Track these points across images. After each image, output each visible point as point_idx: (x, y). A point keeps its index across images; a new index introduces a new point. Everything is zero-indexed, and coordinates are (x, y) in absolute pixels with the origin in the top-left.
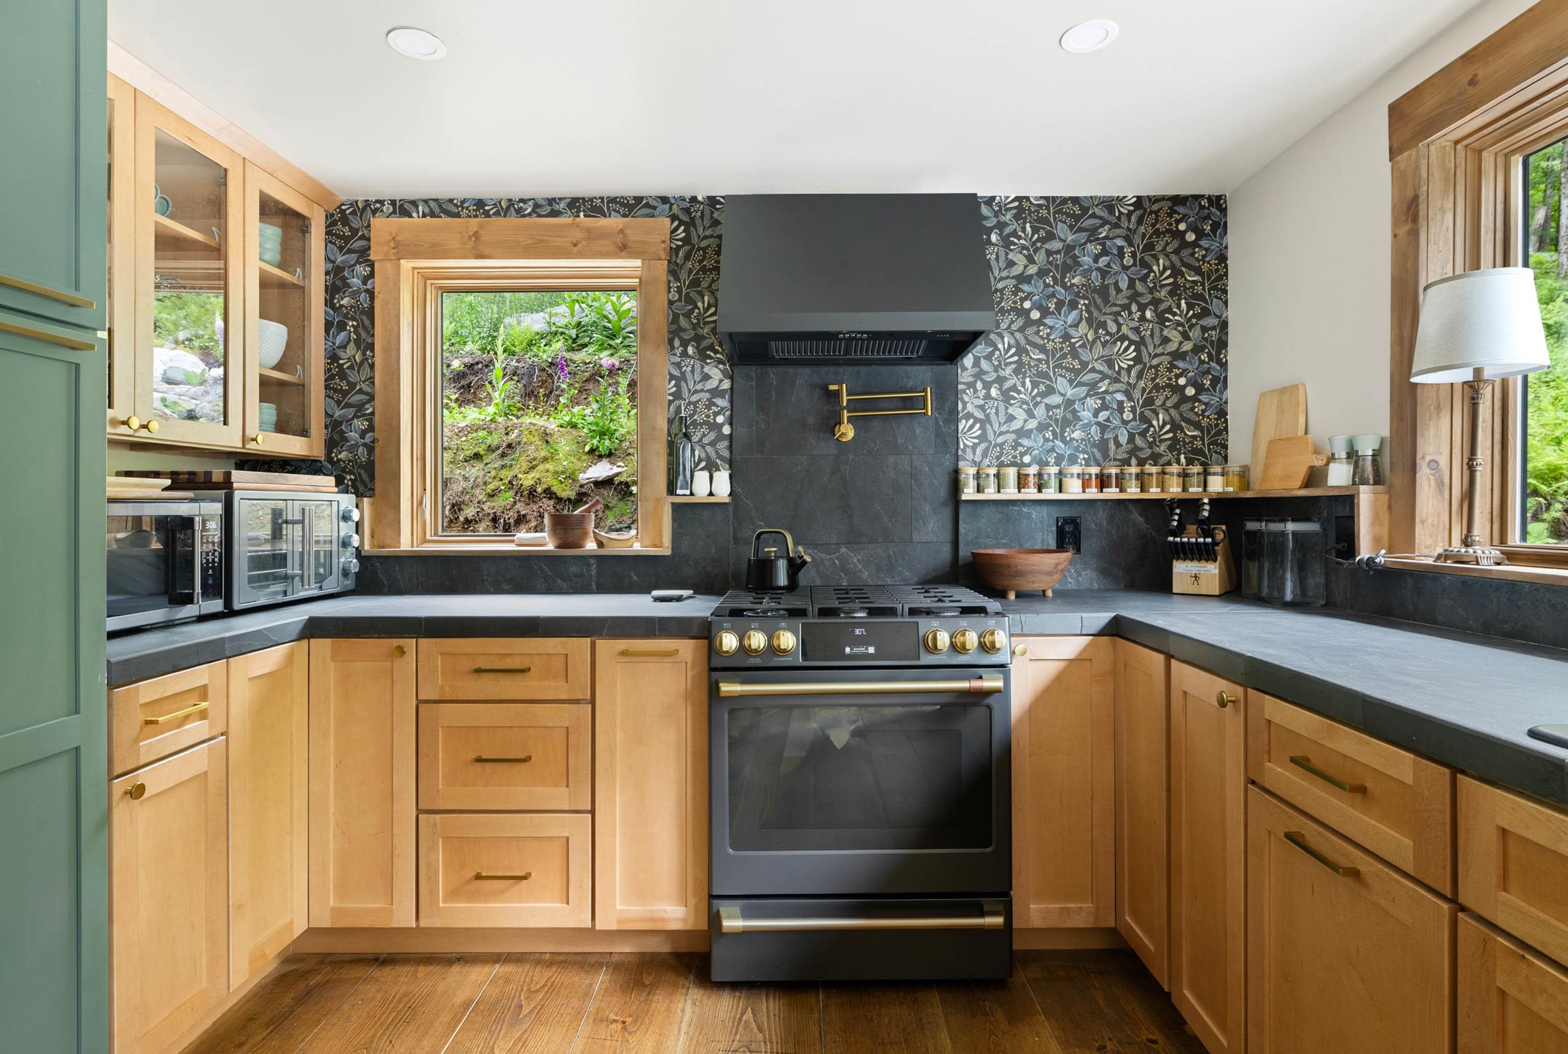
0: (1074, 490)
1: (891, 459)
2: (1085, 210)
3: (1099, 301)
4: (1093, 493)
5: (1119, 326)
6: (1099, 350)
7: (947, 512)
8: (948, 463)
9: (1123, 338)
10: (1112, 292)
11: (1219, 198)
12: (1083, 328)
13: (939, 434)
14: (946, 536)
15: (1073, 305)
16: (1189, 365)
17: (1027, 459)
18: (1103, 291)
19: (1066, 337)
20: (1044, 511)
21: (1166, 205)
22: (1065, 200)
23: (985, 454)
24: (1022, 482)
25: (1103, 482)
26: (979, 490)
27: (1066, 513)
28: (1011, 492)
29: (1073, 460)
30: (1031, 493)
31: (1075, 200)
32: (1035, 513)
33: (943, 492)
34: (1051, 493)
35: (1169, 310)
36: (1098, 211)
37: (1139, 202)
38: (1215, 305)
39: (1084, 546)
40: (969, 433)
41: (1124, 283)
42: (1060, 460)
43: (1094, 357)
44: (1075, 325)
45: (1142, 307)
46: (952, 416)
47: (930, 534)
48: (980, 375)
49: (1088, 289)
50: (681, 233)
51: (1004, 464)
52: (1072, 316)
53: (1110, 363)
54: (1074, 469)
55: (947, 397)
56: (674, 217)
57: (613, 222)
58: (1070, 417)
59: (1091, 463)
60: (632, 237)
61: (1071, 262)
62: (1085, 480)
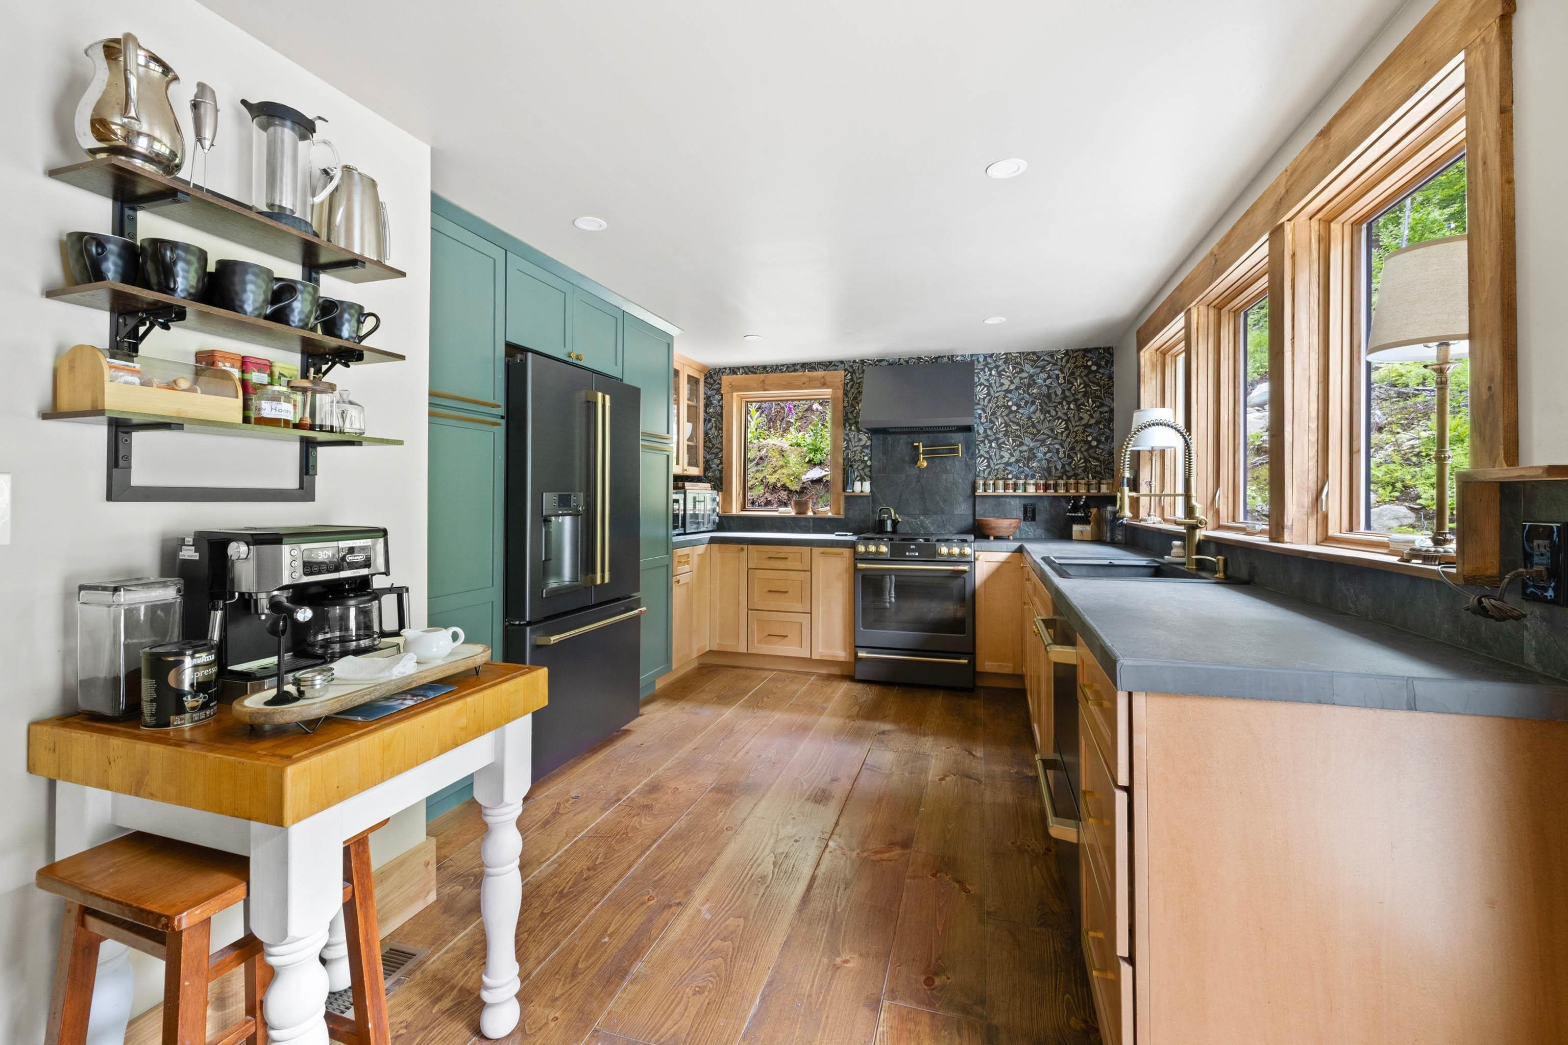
0: (1031, 490)
1: (944, 476)
2: (1039, 358)
3: (1046, 401)
4: (1041, 492)
5: (1057, 412)
6: (1046, 424)
7: (971, 501)
8: (971, 477)
9: (1059, 418)
10: (1053, 396)
11: (1109, 348)
12: (1038, 414)
13: (967, 465)
14: (970, 512)
15: (1033, 403)
16: (1094, 431)
17: (1010, 476)
18: (1049, 396)
19: (1030, 418)
20: (1017, 501)
21: (1081, 353)
22: (1029, 354)
23: (989, 474)
24: (1006, 487)
25: (1046, 487)
26: (985, 491)
27: (1027, 502)
28: (1000, 492)
29: (1033, 477)
30: (1010, 492)
31: (1034, 353)
32: (1013, 502)
33: (969, 492)
34: (1020, 492)
35: (1083, 404)
36: (1046, 358)
37: (1067, 353)
38: (1107, 401)
39: (1037, 518)
40: (981, 464)
41: (1059, 392)
42: (1026, 477)
43: (1044, 428)
44: (1034, 413)
45: (1069, 403)
46: (973, 456)
47: (962, 511)
48: (987, 437)
49: (1041, 395)
50: (849, 376)
51: (998, 479)
52: (1033, 408)
53: (1052, 430)
54: (1032, 482)
55: (970, 447)
56: (846, 370)
57: (820, 373)
58: (1032, 457)
59: (1041, 479)
60: (828, 379)
61: (1032, 383)
62: (1037, 487)
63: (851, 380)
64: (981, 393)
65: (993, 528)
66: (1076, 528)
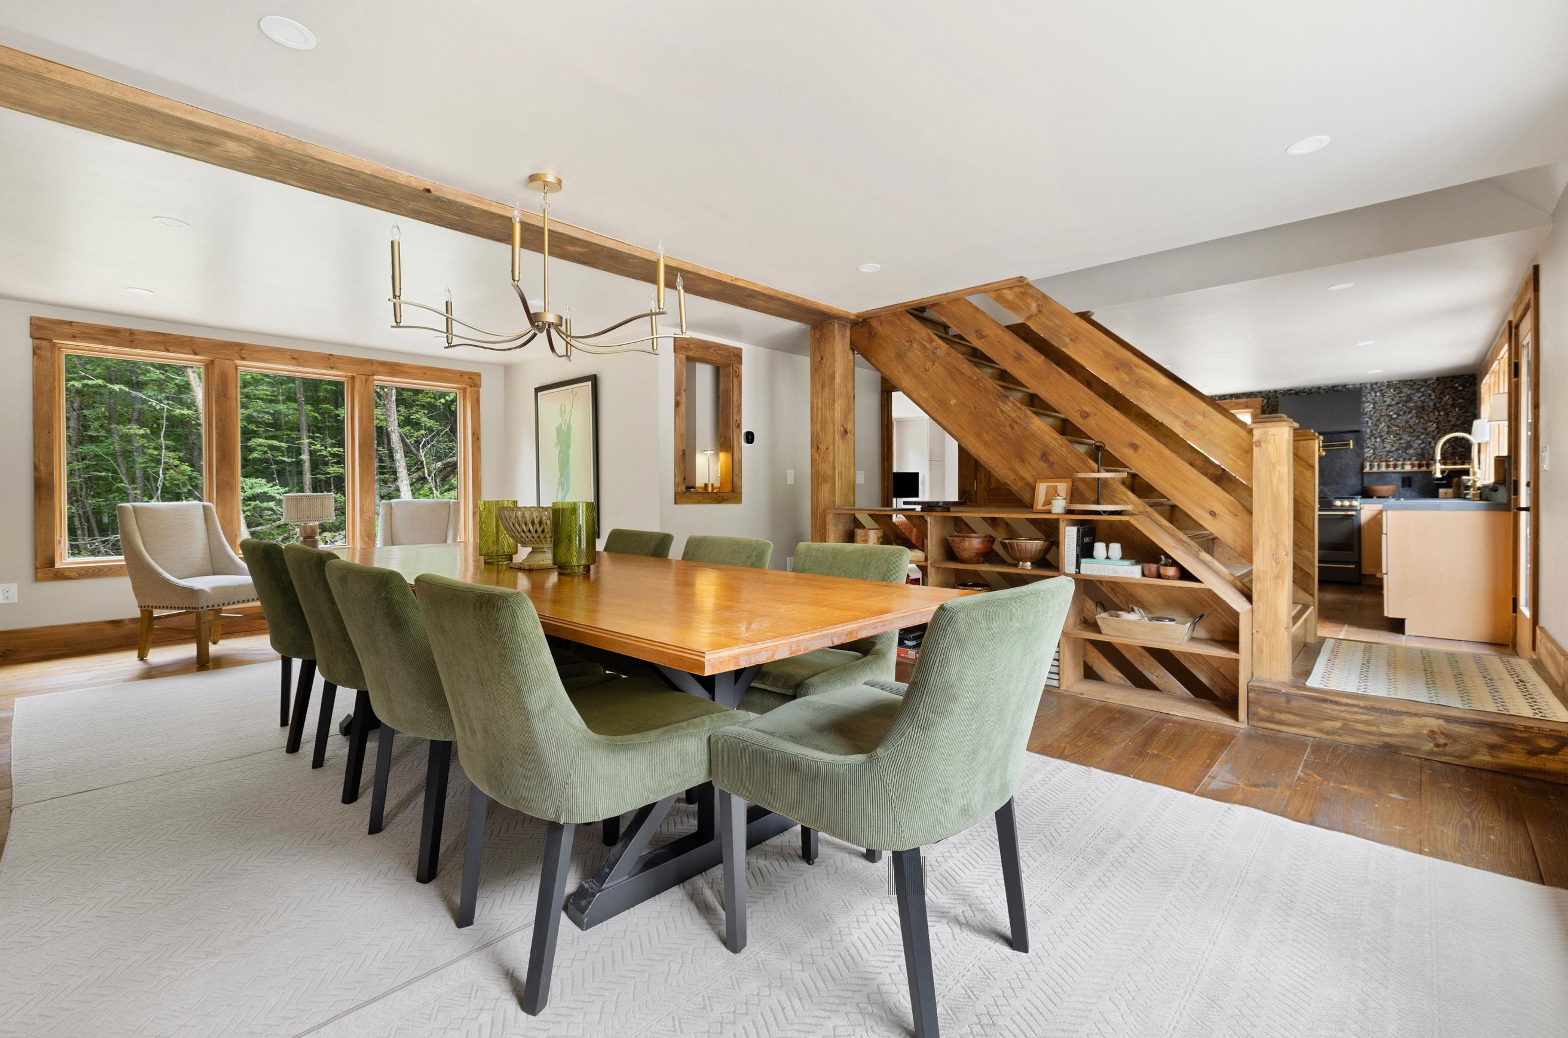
0: (1408, 468)
1: (1339, 461)
2: (1415, 383)
3: (1421, 410)
4: (1416, 469)
5: (1429, 418)
6: (1421, 425)
7: (1359, 476)
8: (1360, 460)
9: (1431, 421)
10: (1427, 407)
11: (1473, 375)
12: (1414, 419)
13: (1357, 453)
14: (1360, 482)
15: (1410, 412)
17: (1391, 459)
18: (1423, 408)
19: (1407, 422)
20: (1397, 475)
21: (1450, 379)
22: (1406, 381)
23: (1375, 458)
24: (1388, 466)
25: (1420, 466)
26: (1371, 469)
27: (1405, 475)
28: (1383, 469)
29: (1410, 459)
30: (1391, 469)
31: (1411, 381)
32: (1393, 476)
33: (1358, 470)
34: (1398, 469)
35: (1451, 412)
36: (1420, 383)
37: (1438, 379)
38: (1471, 409)
39: (1413, 485)
40: (1369, 453)
41: (1431, 404)
42: (1404, 460)
43: (1419, 428)
44: (1411, 418)
45: (1439, 412)
46: (1362, 448)
47: (1353, 482)
48: (1372, 435)
49: (1417, 407)
50: (1265, 401)
51: (1382, 461)
52: (1410, 415)
53: (1426, 429)
54: (1409, 462)
55: (1360, 443)
56: (1263, 397)
57: (1244, 400)
58: (1409, 446)
59: (1416, 460)
60: (1250, 403)
61: (1409, 399)
62: (1413, 465)
63: (1267, 403)
64: (1369, 407)
65: (1376, 491)
66: (1441, 491)
